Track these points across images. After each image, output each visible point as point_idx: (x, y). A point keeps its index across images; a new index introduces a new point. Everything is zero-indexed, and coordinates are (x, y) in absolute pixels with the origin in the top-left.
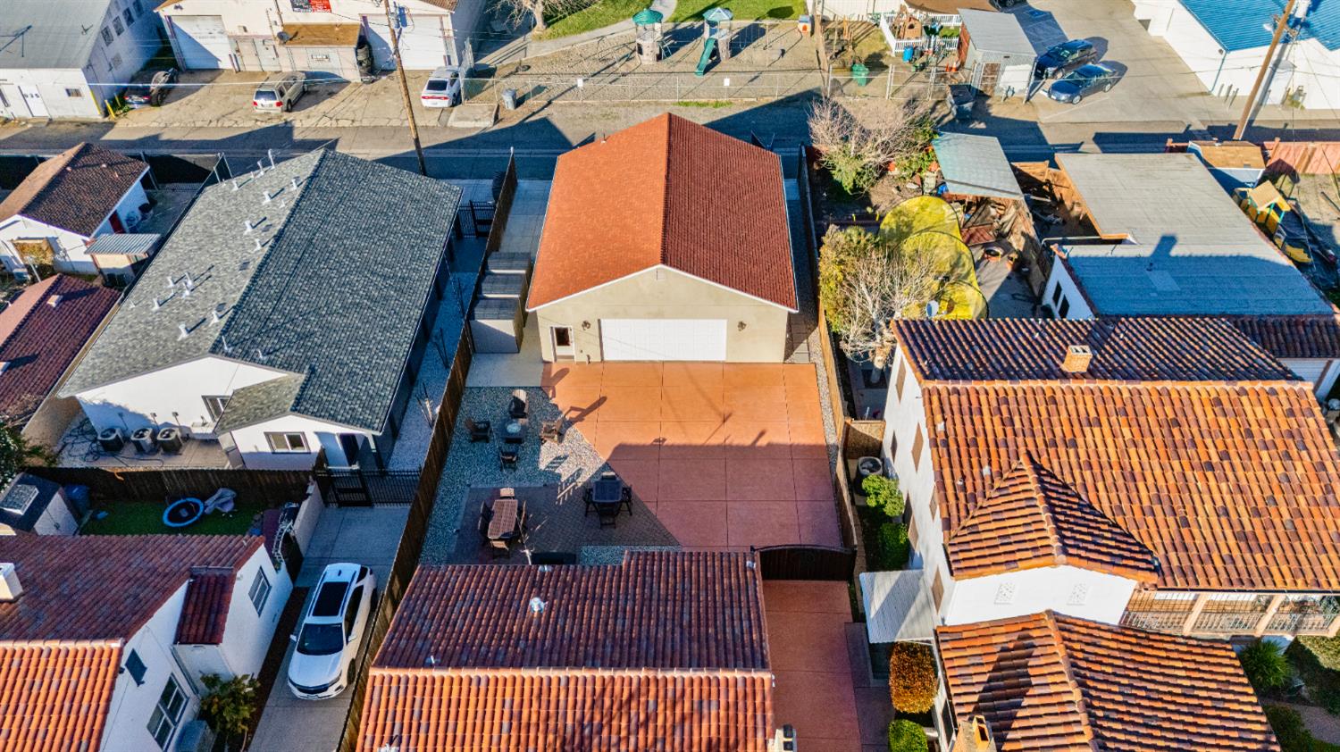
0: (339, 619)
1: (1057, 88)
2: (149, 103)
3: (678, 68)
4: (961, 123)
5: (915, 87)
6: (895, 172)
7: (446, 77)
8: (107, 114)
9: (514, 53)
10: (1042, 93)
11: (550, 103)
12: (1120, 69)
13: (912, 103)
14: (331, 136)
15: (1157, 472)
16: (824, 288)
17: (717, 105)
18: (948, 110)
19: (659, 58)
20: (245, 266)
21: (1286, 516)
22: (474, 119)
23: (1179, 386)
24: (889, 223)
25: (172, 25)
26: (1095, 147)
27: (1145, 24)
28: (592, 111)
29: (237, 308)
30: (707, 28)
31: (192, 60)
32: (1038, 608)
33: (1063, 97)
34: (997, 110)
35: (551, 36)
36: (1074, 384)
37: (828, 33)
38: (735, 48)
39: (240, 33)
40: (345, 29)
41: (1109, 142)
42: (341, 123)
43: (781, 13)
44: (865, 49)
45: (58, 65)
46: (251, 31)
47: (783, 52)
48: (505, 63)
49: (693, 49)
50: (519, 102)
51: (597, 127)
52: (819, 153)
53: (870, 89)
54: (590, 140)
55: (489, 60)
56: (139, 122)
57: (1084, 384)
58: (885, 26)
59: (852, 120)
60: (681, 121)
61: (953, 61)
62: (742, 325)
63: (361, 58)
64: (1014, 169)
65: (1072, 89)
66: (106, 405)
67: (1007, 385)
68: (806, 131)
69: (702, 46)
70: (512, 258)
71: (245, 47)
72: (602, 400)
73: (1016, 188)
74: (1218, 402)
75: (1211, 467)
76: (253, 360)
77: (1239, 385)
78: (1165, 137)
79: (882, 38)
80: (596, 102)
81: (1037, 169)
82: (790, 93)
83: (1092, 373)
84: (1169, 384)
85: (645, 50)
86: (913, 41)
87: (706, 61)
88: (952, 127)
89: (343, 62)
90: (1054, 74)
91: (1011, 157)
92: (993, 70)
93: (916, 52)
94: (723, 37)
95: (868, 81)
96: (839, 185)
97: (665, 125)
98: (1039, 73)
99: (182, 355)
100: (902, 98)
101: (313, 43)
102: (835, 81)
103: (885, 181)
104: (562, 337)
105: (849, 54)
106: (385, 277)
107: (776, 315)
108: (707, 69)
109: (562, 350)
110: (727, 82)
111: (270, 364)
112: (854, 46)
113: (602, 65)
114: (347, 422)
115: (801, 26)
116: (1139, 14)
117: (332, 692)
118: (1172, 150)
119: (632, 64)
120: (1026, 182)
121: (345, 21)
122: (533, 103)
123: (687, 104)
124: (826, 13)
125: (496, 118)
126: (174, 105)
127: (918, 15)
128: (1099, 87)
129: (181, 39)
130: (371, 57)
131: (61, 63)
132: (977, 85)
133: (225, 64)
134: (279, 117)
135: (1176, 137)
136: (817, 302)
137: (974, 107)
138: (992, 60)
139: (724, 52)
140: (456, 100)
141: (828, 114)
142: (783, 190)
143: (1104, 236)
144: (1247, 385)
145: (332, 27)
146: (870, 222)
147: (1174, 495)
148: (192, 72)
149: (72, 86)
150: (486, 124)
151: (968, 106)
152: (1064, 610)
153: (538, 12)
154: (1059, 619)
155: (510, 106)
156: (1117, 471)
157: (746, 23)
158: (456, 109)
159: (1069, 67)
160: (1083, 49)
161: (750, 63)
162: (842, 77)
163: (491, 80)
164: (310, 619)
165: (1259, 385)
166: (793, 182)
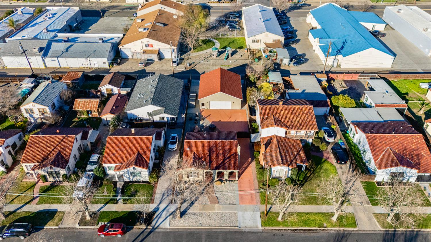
0: (175, 140)
1: (294, 63)
2: (118, 65)
3: (220, 59)
4: (275, 70)
5: (267, 63)
6: (261, 79)
7: (176, 60)
8: (110, 67)
9: (187, 55)
10: (292, 64)
11: (195, 65)
12: (307, 60)
13: (266, 66)
14: (154, 71)
15: (290, 116)
16: (247, 97)
17: (228, 66)
18: (272, 68)
19: (217, 57)
20: (152, 92)
21: (306, 122)
22: (181, 68)
23: (295, 106)
24: (259, 87)
25: (121, 50)
26: (299, 74)
27: (314, 50)
28: (204, 67)
29: (153, 98)
30: (226, 51)
31: (124, 56)
32: (273, 134)
33: (295, 65)
34: (282, 67)
35: (195, 52)
36: (280, 106)
37: (250, 52)
38: (232, 55)
39: (134, 51)
40: (155, 51)
41: (302, 74)
42: (156, 69)
43: (241, 48)
44: (258, 55)
45: (102, 58)
46: (136, 51)
47: (242, 56)
48: (186, 57)
49: (223, 55)
50: (190, 65)
51: (205, 70)
52: (247, 75)
53: (258, 63)
54: (204, 73)
55: (183, 57)
56: (116, 68)
57: (281, 106)
58: (262, 50)
59: (253, 69)
60: (223, 69)
61: (275, 58)
62: (234, 102)
63: (158, 56)
64: (282, 78)
65: (297, 64)
66: (131, 114)
67: (271, 106)
68: (245, 71)
69: (225, 54)
70: (193, 92)
71: (135, 54)
72: (210, 115)
73: (282, 81)
74: (300, 108)
75: (297, 116)
76: (157, 106)
77: (302, 106)
78: (311, 73)
79: (261, 53)
80: (205, 65)
81: (286, 78)
82: (243, 64)
83: (283, 105)
84: (293, 106)
85: (214, 55)
86: (267, 54)
87: (226, 57)
88: (273, 71)
89: (155, 57)
90: (294, 61)
91: (282, 76)
92: (282, 60)
93: (268, 56)
94: (230, 53)
95: (258, 62)
96: (251, 81)
97: (220, 70)
98: (291, 60)
99: (145, 105)
100: (264, 65)
101: (149, 53)
102: (252, 62)
103: (260, 80)
104: (203, 105)
105: (254, 57)
106: (174, 95)
107: (239, 101)
108: (226, 59)
109: (203, 107)
110: (230, 62)
111: (160, 106)
112: (256, 55)
113: (205, 58)
114: (172, 115)
115: (245, 50)
116: (313, 49)
117: (175, 149)
118: (312, 75)
119: (211, 58)
120: (284, 80)
121: (155, 49)
122: (193, 65)
123: (223, 66)
124: (250, 48)
125: (186, 68)
126: (122, 65)
127: (268, 48)
128: (302, 63)
129: (122, 52)
130: (160, 56)
131: (103, 57)
132: (279, 63)
133: (130, 57)
134: (143, 68)
135: (313, 73)
136: (246, 99)
137: (278, 67)
138: (281, 58)
139: (230, 55)
140: (178, 65)
141: (249, 68)
142: (241, 82)
143: (295, 89)
144: (304, 106)
145: (153, 50)
146: (256, 87)
147: (292, 119)
148: (123, 59)
149: (104, 61)
150: (184, 69)
151: (276, 67)
152: (277, 135)
153: (192, 47)
154: (276, 136)
155: (188, 66)
156: (284, 117)
157: (234, 50)
158: (178, 66)
159: (297, 59)
160: (300, 56)
161: (235, 58)
162: (253, 61)
163: (184, 61)
164: (171, 140)
165: (305, 106)
166: (243, 80)
